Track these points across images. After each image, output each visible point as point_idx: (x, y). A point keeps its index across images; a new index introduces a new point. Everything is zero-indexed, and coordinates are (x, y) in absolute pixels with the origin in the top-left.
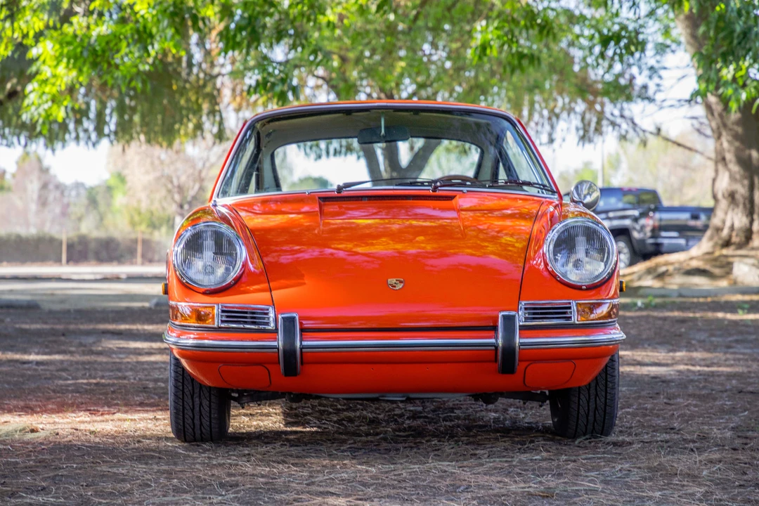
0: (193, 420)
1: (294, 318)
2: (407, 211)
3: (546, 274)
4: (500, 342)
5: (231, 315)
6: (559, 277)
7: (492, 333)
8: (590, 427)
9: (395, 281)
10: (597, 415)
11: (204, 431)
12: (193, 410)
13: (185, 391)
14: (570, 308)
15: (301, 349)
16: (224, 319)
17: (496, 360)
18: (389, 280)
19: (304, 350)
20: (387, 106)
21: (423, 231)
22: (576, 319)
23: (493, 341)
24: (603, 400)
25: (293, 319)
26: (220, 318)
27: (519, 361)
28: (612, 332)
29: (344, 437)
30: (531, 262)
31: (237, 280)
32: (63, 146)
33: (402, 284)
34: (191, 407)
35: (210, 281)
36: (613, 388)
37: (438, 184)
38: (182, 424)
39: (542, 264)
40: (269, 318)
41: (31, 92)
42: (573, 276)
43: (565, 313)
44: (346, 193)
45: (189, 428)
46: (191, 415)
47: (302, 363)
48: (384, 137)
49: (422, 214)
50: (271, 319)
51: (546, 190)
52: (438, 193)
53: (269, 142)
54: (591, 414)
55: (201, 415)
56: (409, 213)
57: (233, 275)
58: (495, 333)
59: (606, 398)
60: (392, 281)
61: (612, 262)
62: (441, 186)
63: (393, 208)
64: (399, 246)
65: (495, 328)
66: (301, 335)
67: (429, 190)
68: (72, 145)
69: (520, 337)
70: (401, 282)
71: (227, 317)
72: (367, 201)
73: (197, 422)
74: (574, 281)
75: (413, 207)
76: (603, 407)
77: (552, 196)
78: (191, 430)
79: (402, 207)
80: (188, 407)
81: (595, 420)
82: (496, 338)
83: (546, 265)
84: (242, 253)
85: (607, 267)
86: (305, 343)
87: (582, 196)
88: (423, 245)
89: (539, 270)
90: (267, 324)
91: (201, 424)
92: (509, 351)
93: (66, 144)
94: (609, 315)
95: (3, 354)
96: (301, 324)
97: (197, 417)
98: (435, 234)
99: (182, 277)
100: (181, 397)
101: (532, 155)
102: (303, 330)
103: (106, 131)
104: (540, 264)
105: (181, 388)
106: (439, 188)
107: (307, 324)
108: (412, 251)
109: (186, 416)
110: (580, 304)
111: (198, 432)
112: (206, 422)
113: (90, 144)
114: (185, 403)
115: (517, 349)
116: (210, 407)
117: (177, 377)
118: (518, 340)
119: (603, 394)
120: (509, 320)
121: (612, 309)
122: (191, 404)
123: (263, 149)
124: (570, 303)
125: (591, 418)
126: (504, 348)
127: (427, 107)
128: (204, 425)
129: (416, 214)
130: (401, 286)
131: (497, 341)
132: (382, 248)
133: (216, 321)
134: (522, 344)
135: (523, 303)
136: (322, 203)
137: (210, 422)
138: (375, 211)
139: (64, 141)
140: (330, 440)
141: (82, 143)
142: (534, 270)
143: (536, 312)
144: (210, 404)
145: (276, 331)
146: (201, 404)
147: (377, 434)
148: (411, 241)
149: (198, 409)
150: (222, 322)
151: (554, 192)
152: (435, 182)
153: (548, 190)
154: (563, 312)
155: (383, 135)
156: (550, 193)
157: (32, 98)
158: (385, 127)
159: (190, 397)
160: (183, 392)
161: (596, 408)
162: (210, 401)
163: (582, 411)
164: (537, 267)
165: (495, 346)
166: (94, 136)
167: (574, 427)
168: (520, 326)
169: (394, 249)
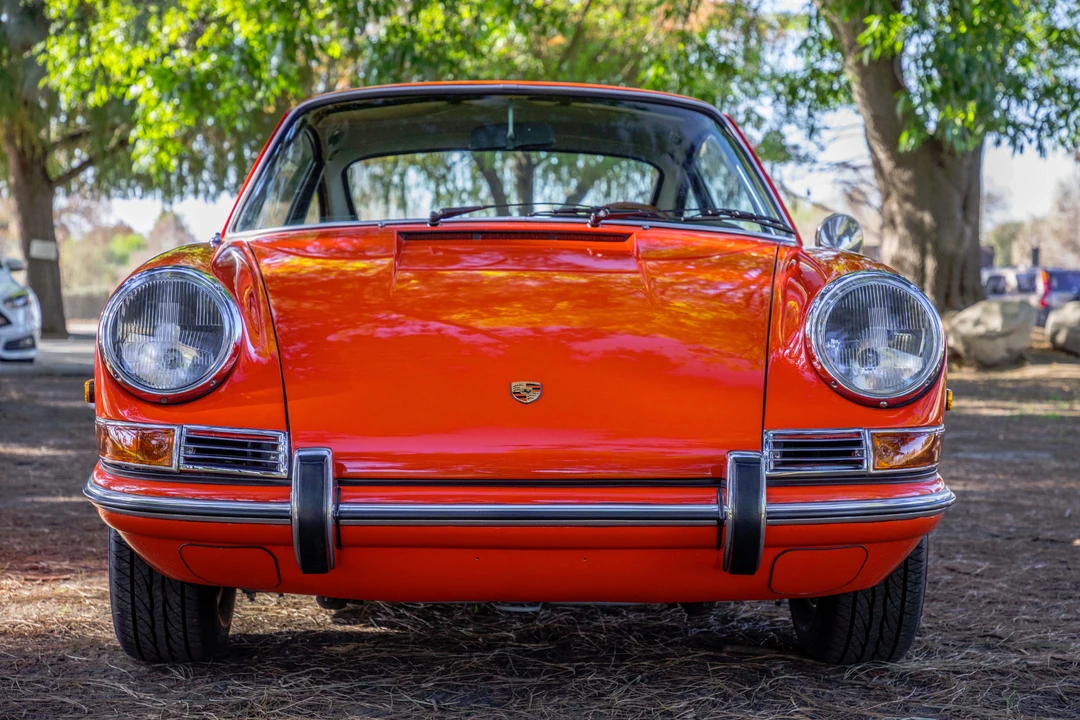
0: (152, 628)
1: (323, 458)
2: (546, 259)
3: (809, 375)
4: (729, 509)
5: (205, 447)
6: (836, 383)
7: (711, 493)
8: (870, 649)
9: (525, 387)
10: (886, 629)
11: (174, 647)
12: (151, 612)
13: (136, 577)
14: (859, 443)
15: (337, 519)
16: (191, 454)
17: (719, 544)
18: (513, 384)
19: (342, 521)
20: (518, 89)
21: (565, 293)
22: (869, 465)
23: (714, 508)
24: (898, 603)
25: (320, 461)
26: (182, 454)
27: (765, 546)
28: (934, 488)
29: (429, 652)
30: (781, 351)
31: (223, 378)
32: (182, 200)
33: (538, 394)
34: (148, 605)
35: (169, 381)
36: (917, 583)
37: (602, 214)
38: (132, 634)
39: (803, 356)
40: (277, 456)
41: (136, 140)
42: (863, 381)
43: (850, 453)
44: (445, 225)
45: (146, 641)
46: (148, 619)
47: (339, 544)
48: (513, 140)
49: (568, 264)
50: (281, 457)
51: (774, 228)
52: (600, 229)
53: (336, 152)
54: (875, 626)
55: (166, 619)
56: (550, 263)
57: (216, 367)
58: (719, 492)
59: (903, 600)
60: (519, 386)
61: (936, 355)
62: (606, 218)
63: (528, 252)
64: (536, 318)
65: (717, 482)
66: (337, 491)
67: (586, 223)
68: (190, 198)
69: (770, 501)
70: (536, 389)
71: (198, 451)
72: (480, 241)
73: (160, 632)
74: (864, 392)
75: (557, 251)
76: (897, 616)
77: (787, 239)
78: (150, 644)
79: (538, 252)
80: (142, 607)
81: (881, 637)
82: (721, 502)
83: (810, 358)
84: (236, 327)
85: (928, 366)
86: (344, 508)
87: (835, 239)
88: (565, 317)
89: (795, 367)
90: (274, 467)
91: (168, 636)
92: (747, 528)
93: (185, 196)
94: (928, 457)
95: (5, 447)
96: (339, 468)
97: (160, 624)
98: (583, 297)
99: (115, 373)
100: (128, 587)
101: (752, 173)
102: (342, 481)
103: (226, 184)
104: (798, 356)
105: (128, 572)
106: (603, 221)
107: (353, 468)
108: (554, 327)
109: (140, 622)
110: (879, 436)
111: (163, 648)
112: (176, 632)
113: (210, 198)
114: (136, 599)
115: (763, 526)
116: (183, 606)
117: (121, 551)
118: (764, 506)
119: (900, 592)
120: (749, 469)
121: (934, 442)
122: (147, 601)
123: (328, 162)
124: (859, 434)
125: (874, 634)
126: (737, 524)
127: (583, 92)
128: (174, 637)
129: (559, 264)
130: (535, 396)
131: (721, 508)
132: (511, 320)
133: (175, 458)
134: (771, 515)
135: (771, 433)
136: (404, 242)
137: (185, 632)
138: (501, 258)
139: (182, 194)
140: (404, 660)
141: (201, 196)
142: (786, 367)
143: (795, 451)
144: (183, 602)
145: (286, 483)
146: (166, 601)
147: (490, 647)
148: (550, 309)
149: (160, 609)
150: (188, 460)
151: (791, 232)
152: (597, 210)
153: (779, 229)
154: (844, 450)
155: (511, 138)
156: (784, 233)
157: (141, 147)
158: (516, 125)
159: (144, 588)
160: (132, 581)
161: (885, 617)
162: (182, 597)
163: (858, 623)
164: (792, 361)
165: (717, 519)
166: (212, 188)
167: (842, 649)
168: (768, 478)
169: (529, 323)
